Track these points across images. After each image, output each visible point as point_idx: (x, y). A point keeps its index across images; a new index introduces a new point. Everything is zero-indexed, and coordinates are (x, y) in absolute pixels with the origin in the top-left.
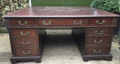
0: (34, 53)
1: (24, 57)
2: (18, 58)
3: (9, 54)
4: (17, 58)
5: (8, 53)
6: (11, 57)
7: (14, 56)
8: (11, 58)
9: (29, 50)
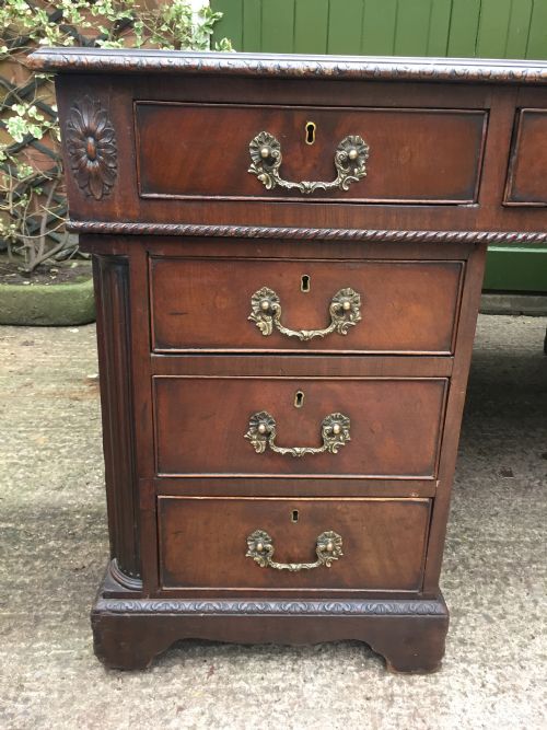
0: (371, 563)
1: (258, 605)
2: (187, 605)
3: (59, 535)
4: (171, 605)
5: (43, 516)
6: (107, 596)
7: (136, 584)
8: (103, 605)
9: (322, 520)
